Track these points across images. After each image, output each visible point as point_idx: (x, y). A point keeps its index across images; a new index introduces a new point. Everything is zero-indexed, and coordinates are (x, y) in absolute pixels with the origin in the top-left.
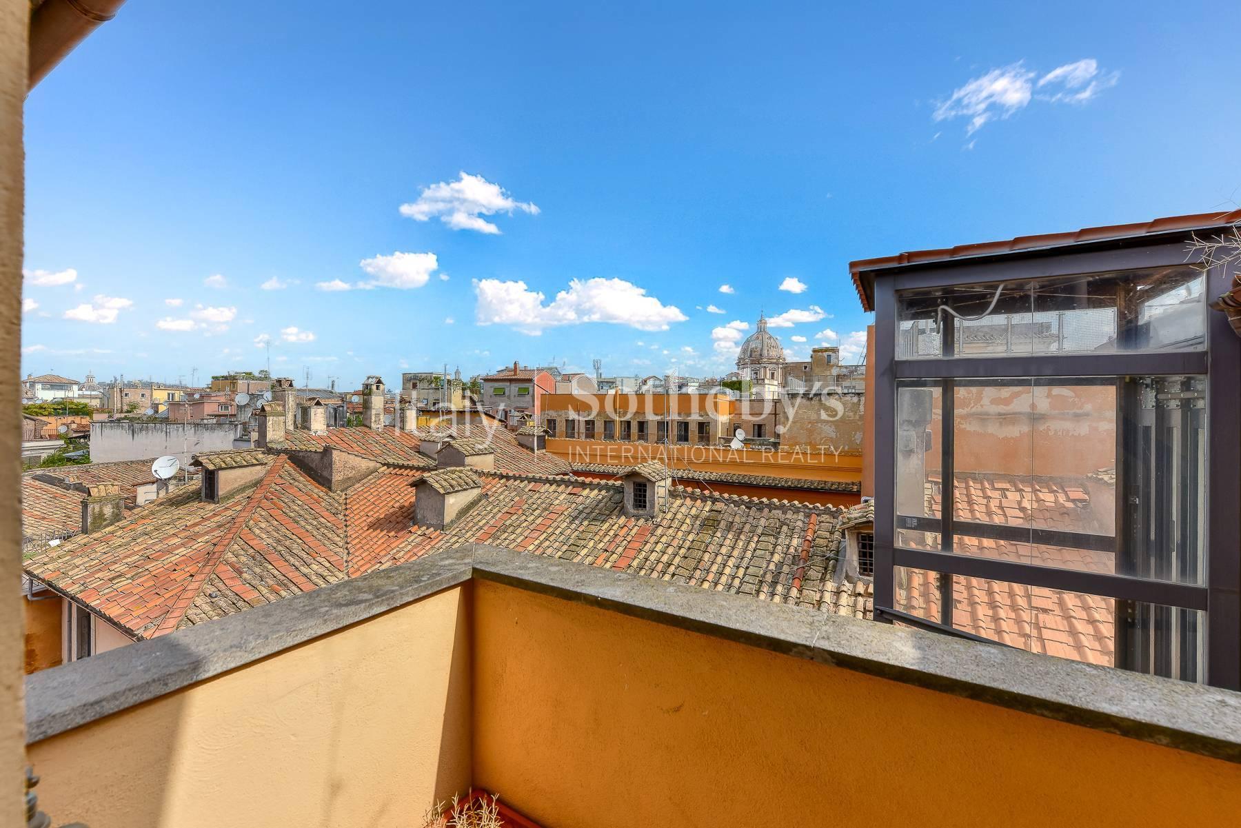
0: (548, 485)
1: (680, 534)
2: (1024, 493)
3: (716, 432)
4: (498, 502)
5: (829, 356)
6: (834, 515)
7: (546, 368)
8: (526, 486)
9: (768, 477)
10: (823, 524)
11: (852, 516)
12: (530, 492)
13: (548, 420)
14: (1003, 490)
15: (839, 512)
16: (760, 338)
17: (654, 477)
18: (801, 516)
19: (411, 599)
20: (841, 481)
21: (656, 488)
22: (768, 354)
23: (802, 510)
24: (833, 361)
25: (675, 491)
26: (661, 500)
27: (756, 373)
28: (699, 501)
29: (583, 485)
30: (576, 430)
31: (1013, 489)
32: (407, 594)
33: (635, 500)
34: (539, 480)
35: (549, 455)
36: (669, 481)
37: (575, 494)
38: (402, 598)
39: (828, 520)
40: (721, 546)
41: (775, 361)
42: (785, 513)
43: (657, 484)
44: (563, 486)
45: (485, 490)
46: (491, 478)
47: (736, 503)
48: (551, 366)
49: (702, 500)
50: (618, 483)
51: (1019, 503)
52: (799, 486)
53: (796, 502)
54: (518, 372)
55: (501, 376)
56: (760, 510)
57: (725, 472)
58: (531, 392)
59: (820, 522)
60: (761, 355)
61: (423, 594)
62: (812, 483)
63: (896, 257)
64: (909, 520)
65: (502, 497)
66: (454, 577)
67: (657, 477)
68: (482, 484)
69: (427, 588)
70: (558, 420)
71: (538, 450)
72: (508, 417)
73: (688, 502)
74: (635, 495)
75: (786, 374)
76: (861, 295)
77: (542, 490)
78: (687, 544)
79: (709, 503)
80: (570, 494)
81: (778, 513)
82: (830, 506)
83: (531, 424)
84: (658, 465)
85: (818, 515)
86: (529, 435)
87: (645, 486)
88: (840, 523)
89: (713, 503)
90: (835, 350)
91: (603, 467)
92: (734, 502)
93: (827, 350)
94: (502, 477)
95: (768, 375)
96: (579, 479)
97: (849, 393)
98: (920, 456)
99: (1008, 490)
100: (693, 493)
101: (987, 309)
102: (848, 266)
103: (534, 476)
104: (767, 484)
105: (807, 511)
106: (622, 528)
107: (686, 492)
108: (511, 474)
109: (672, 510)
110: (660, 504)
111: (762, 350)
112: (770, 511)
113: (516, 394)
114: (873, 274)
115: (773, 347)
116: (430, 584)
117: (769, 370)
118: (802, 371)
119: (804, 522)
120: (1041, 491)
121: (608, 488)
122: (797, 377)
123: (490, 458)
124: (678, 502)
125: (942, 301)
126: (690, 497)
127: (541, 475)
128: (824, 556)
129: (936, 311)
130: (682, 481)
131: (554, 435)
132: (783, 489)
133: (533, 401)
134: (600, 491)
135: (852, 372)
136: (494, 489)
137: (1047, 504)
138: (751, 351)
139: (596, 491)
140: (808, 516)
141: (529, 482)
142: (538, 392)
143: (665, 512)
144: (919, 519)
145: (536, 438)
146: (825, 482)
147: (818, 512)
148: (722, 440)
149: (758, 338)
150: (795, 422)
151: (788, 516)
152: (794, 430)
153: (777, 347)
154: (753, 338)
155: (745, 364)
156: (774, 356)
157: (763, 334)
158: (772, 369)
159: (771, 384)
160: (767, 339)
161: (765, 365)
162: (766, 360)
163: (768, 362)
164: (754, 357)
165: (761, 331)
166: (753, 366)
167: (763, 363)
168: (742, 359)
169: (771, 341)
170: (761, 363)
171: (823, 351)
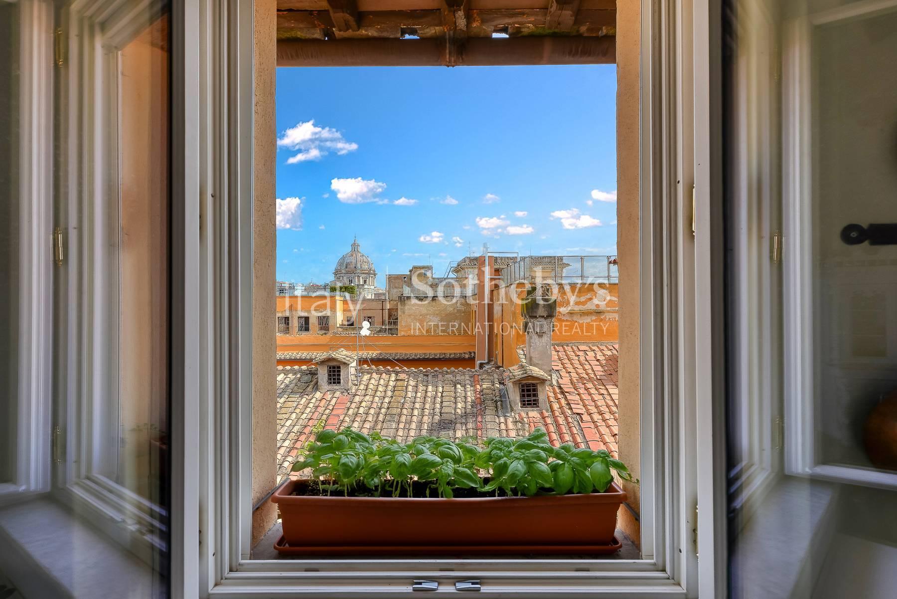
1: (377, 399)
10: (484, 380)
16: (354, 255)
17: (346, 360)
18: (468, 377)
20: (456, 352)
21: (348, 368)
22: (361, 267)
23: (467, 373)
24: (428, 275)
25: (361, 369)
26: (354, 377)
27: (351, 280)
28: (384, 374)
33: (329, 379)
39: (487, 378)
40: (414, 403)
41: (367, 271)
42: (454, 376)
43: (348, 365)
47: (415, 373)
49: (386, 373)
50: (312, 367)
52: (426, 358)
56: (436, 376)
59: (482, 379)
60: (355, 267)
62: (435, 355)
67: (351, 360)
73: (375, 376)
74: (329, 375)
78: (386, 405)
79: (393, 375)
81: (450, 377)
87: (339, 367)
89: (397, 375)
90: (429, 268)
92: (413, 373)
93: (423, 267)
95: (361, 282)
100: (377, 369)
105: (470, 373)
106: (320, 400)
107: (372, 369)
109: (363, 383)
110: (353, 379)
111: (356, 264)
112: (443, 376)
118: (402, 281)
119: (471, 381)
124: (366, 377)
126: (376, 372)
128: (493, 400)
138: (347, 265)
140: (472, 377)
143: (357, 385)
146: (445, 353)
147: (478, 374)
148: (340, 329)
149: (352, 255)
150: (409, 315)
151: (457, 378)
152: (409, 320)
153: (368, 262)
154: (349, 255)
155: (341, 273)
156: (366, 268)
157: (357, 252)
158: (364, 277)
159: (369, 288)
160: (360, 256)
161: (359, 274)
162: (359, 271)
163: (361, 273)
164: (349, 269)
165: (355, 250)
166: (348, 275)
167: (357, 273)
168: (339, 269)
169: (363, 258)
170: (355, 273)
171: (421, 268)
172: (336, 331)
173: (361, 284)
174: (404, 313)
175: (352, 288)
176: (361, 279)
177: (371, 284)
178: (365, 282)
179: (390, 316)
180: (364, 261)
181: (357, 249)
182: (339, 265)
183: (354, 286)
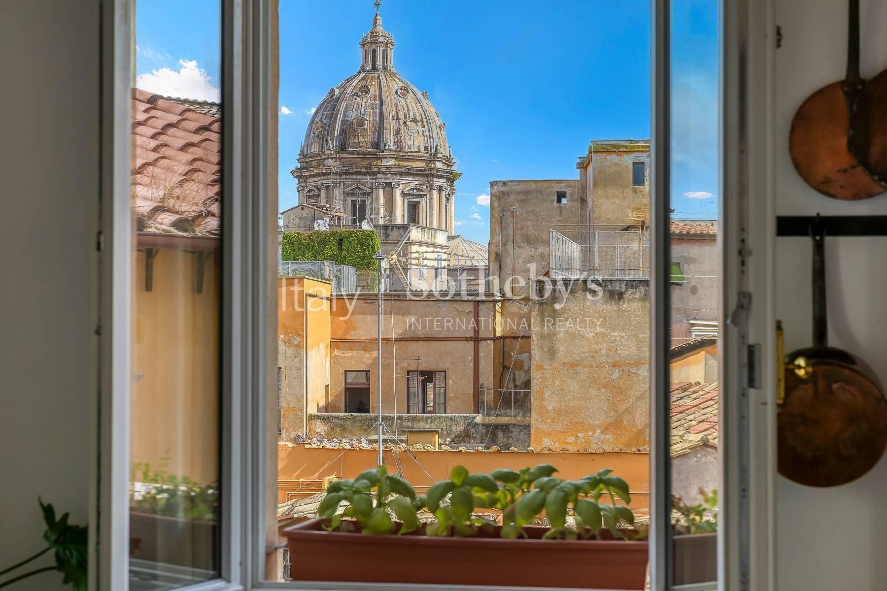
3: (302, 400)
5: (639, 167)
16: (373, 90)
22: (399, 144)
27: (361, 205)
41: (422, 165)
60: (377, 145)
111: (380, 130)
115: (414, 121)
117: (404, 194)
138: (343, 132)
148: (318, 423)
149: (365, 90)
150: (572, 365)
152: (573, 385)
154: (351, 88)
155: (323, 174)
156: (416, 150)
157: (382, 77)
158: (411, 192)
159: (429, 241)
160: (396, 92)
161: (390, 179)
162: (392, 162)
163: (400, 170)
164: (352, 152)
165: (374, 68)
166: (350, 181)
167: (383, 173)
168: (314, 155)
169: (408, 102)
170: (374, 174)
171: (621, 150)
172: (303, 432)
173: (399, 221)
174: (552, 353)
175: (366, 241)
176: (399, 200)
177: (435, 225)
178: (413, 210)
179: (503, 366)
180: (412, 116)
181: (384, 62)
182: (317, 132)
183: (372, 232)
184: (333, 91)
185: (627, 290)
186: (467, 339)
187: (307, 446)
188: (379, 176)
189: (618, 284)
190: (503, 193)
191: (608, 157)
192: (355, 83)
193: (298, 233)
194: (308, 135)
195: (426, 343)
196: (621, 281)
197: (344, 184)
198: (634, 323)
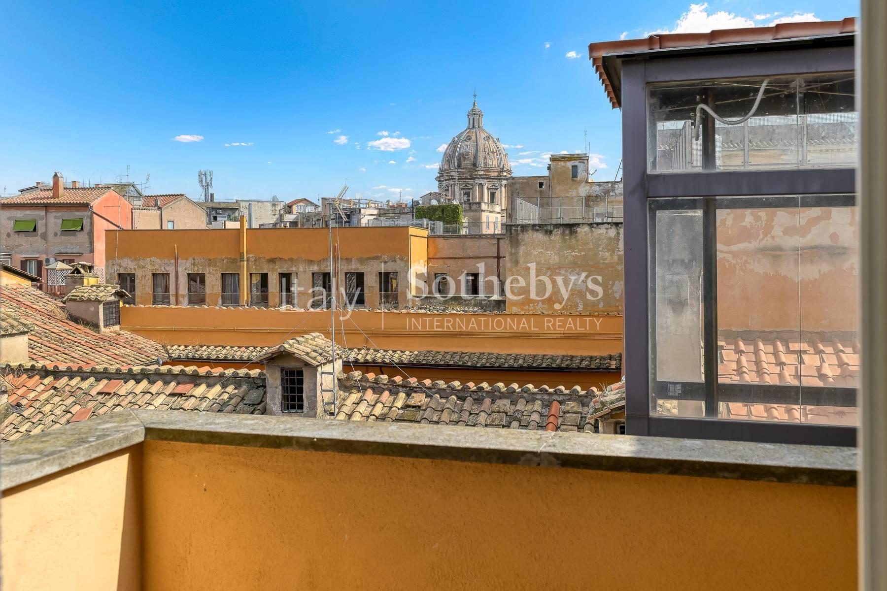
0: (132, 382)
2: (824, 355)
4: (40, 415)
5: (575, 168)
6: (583, 401)
7: (113, 185)
8: (92, 386)
9: (489, 354)
10: (568, 415)
11: (607, 399)
12: (100, 397)
13: (119, 275)
14: (800, 352)
15: (590, 395)
16: (473, 138)
17: (314, 358)
18: (538, 406)
19: (82, 460)
20: (594, 354)
21: (318, 376)
22: (485, 164)
23: (539, 397)
24: (581, 174)
25: (348, 379)
26: (328, 396)
27: (468, 194)
28: (387, 393)
29: (195, 380)
30: (172, 290)
31: (812, 351)
32: (78, 454)
33: (284, 398)
34: (118, 375)
35: (127, 334)
36: (339, 364)
37: (181, 395)
38: (73, 458)
39: (575, 409)
41: (496, 174)
42: (514, 403)
43: (319, 369)
44: (160, 383)
45: (14, 397)
46: (25, 376)
47: (442, 393)
48: (125, 181)
49: (390, 391)
50: (255, 372)
51: (819, 369)
52: (535, 365)
53: (530, 386)
54: (61, 191)
55: (27, 198)
56: (478, 401)
57: (424, 349)
58: (87, 228)
59: (564, 413)
60: (474, 165)
61: (94, 456)
62: (553, 358)
63: (645, 40)
64: (671, 387)
65: (47, 409)
66: (126, 438)
67: (319, 358)
68: (9, 387)
69: (98, 449)
70: (139, 274)
71: (105, 326)
72: (44, 272)
73: (370, 395)
74: (284, 389)
75: (512, 195)
76: (606, 86)
77: (122, 392)
79: (402, 395)
80: (172, 395)
81: (504, 404)
82: (578, 388)
83: (92, 281)
84: (320, 340)
85: (561, 403)
86: (89, 300)
87: (301, 373)
88: (591, 410)
89: (408, 395)
90: (583, 159)
91: (224, 352)
92: (440, 391)
93: (571, 158)
94: (45, 373)
95: (486, 198)
96: (187, 369)
97: (602, 224)
98: (695, 309)
99: (805, 352)
100: (376, 382)
101: (750, 110)
102: (588, 49)
103: (106, 369)
104: (488, 365)
105: (546, 397)
107: (367, 380)
108: (63, 367)
109: (345, 409)
110: (326, 401)
111: (476, 157)
112: (493, 402)
113: (58, 230)
114: (619, 61)
115: (493, 152)
116: (101, 444)
117: (488, 189)
118: (536, 191)
119: (541, 415)
120: (844, 352)
121: (237, 381)
122: (529, 199)
123: (22, 342)
124: (355, 396)
125: (701, 97)
126: (373, 389)
127: (119, 366)
129: (694, 110)
130: (357, 365)
131: (132, 301)
132: (511, 370)
133: (92, 243)
134: (224, 386)
135: (607, 192)
136: (32, 395)
137: (850, 368)
138: (459, 159)
139: (218, 388)
140: (547, 406)
141: (98, 380)
142: (100, 227)
144: (684, 385)
145: (101, 307)
146: (572, 357)
147: (560, 398)
149: (469, 138)
151: (519, 407)
153: (498, 152)
154: (463, 137)
155: (450, 179)
156: (494, 166)
157: (478, 131)
158: (491, 187)
159: (491, 210)
160: (484, 139)
161: (481, 181)
162: (482, 173)
163: (486, 177)
164: (463, 168)
165: (474, 127)
166: (462, 183)
167: (478, 178)
168: (445, 170)
169: (490, 143)
170: (474, 179)
171: (566, 159)
174: (516, 262)
175: (454, 210)
176: (486, 191)
178: (493, 197)
180: (492, 150)
181: (478, 124)
182: (447, 159)
183: (458, 205)
184: (454, 139)
185: (554, 229)
186: (494, 257)
187: (375, 311)
188: (476, 180)
189: (549, 226)
190: (513, 183)
191: (559, 163)
192: (464, 135)
193: (423, 206)
194: (443, 161)
195: (474, 259)
196: (551, 224)
197: (460, 184)
198: (558, 246)
